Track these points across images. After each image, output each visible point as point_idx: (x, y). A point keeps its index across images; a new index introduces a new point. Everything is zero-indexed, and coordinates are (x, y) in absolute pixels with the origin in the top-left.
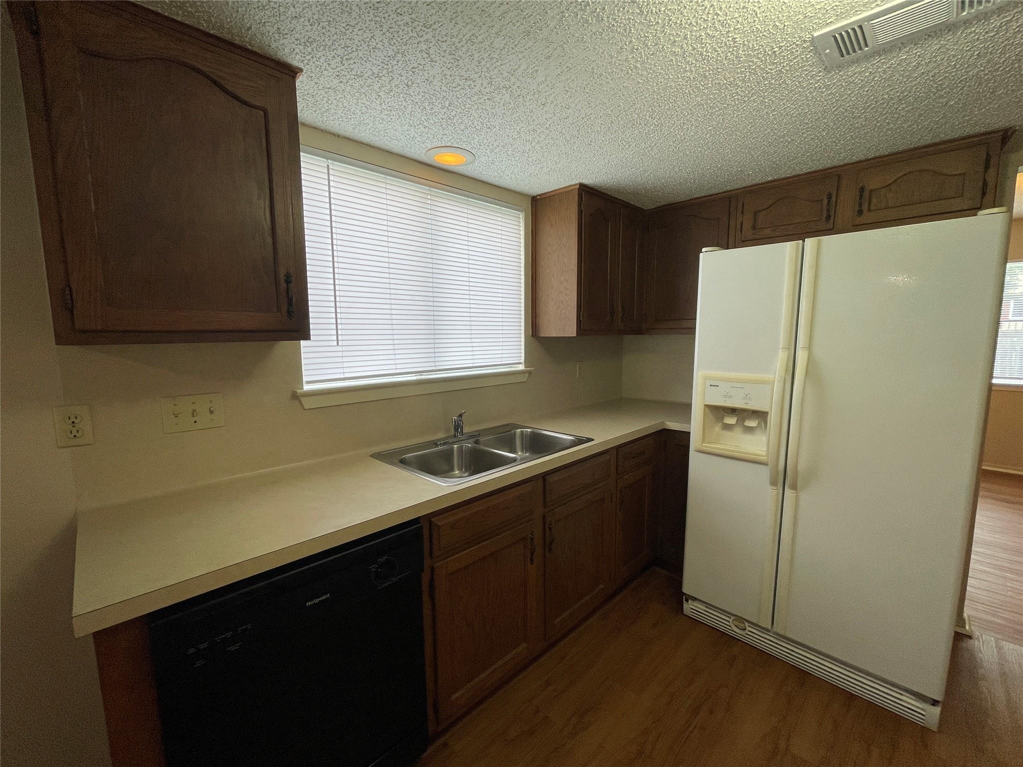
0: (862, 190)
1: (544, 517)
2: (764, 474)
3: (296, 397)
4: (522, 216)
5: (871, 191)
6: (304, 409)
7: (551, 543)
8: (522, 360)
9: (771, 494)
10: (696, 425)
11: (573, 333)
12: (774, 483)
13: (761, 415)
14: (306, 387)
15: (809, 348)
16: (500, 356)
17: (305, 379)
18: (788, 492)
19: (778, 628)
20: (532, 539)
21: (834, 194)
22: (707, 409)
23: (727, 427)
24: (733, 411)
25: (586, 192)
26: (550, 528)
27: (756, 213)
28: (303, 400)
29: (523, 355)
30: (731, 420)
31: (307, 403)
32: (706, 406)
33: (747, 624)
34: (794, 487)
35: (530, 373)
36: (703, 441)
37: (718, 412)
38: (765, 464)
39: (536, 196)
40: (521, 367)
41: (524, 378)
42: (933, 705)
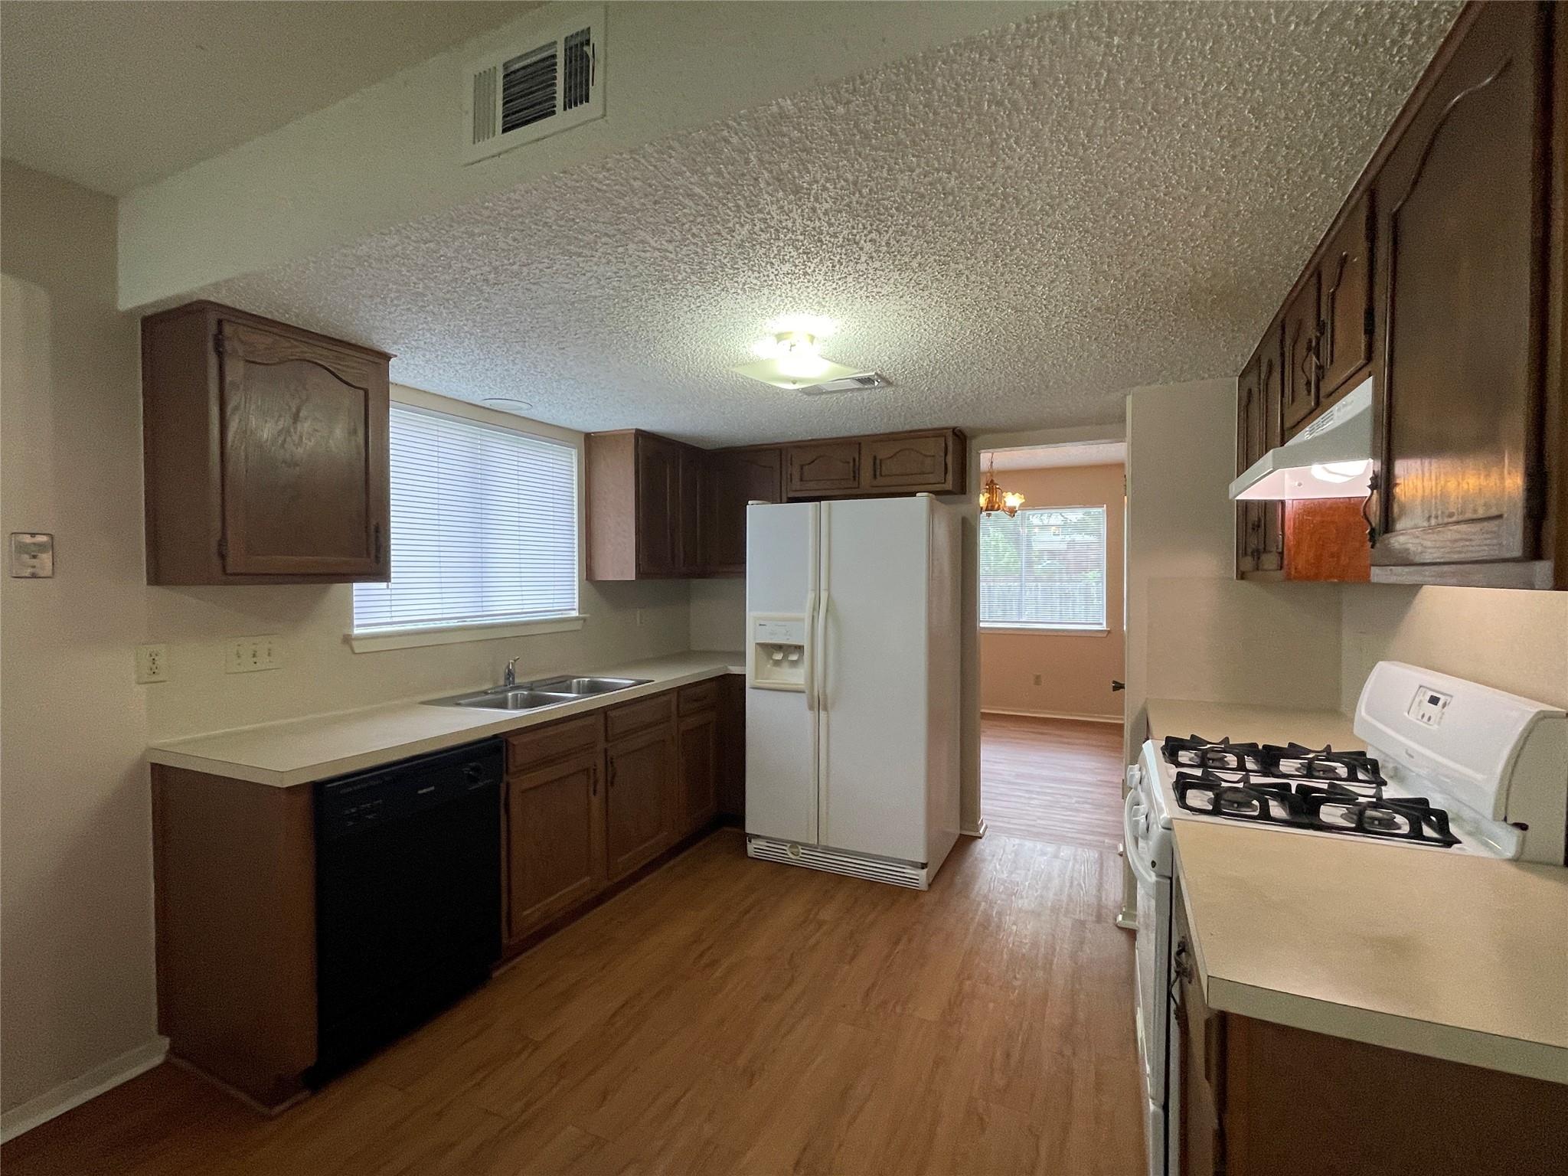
0: (875, 458)
1: (606, 751)
2: (804, 698)
3: (347, 639)
4: (574, 452)
5: (881, 460)
6: (354, 653)
7: (613, 777)
8: (576, 605)
9: (809, 716)
10: (750, 669)
11: (631, 576)
12: (811, 708)
13: (799, 648)
14: (357, 631)
15: (829, 589)
16: (551, 601)
17: (356, 622)
18: (822, 713)
19: (823, 843)
20: (595, 770)
21: (857, 459)
22: (759, 649)
23: (777, 663)
24: (779, 647)
25: (641, 436)
26: (612, 763)
27: (802, 467)
28: (355, 644)
29: (577, 600)
30: (778, 656)
31: (358, 647)
32: (757, 644)
33: (800, 847)
34: (826, 709)
35: (584, 620)
36: (756, 678)
37: (769, 649)
38: (804, 692)
39: (590, 434)
40: (575, 614)
41: (578, 626)
42: (923, 868)
